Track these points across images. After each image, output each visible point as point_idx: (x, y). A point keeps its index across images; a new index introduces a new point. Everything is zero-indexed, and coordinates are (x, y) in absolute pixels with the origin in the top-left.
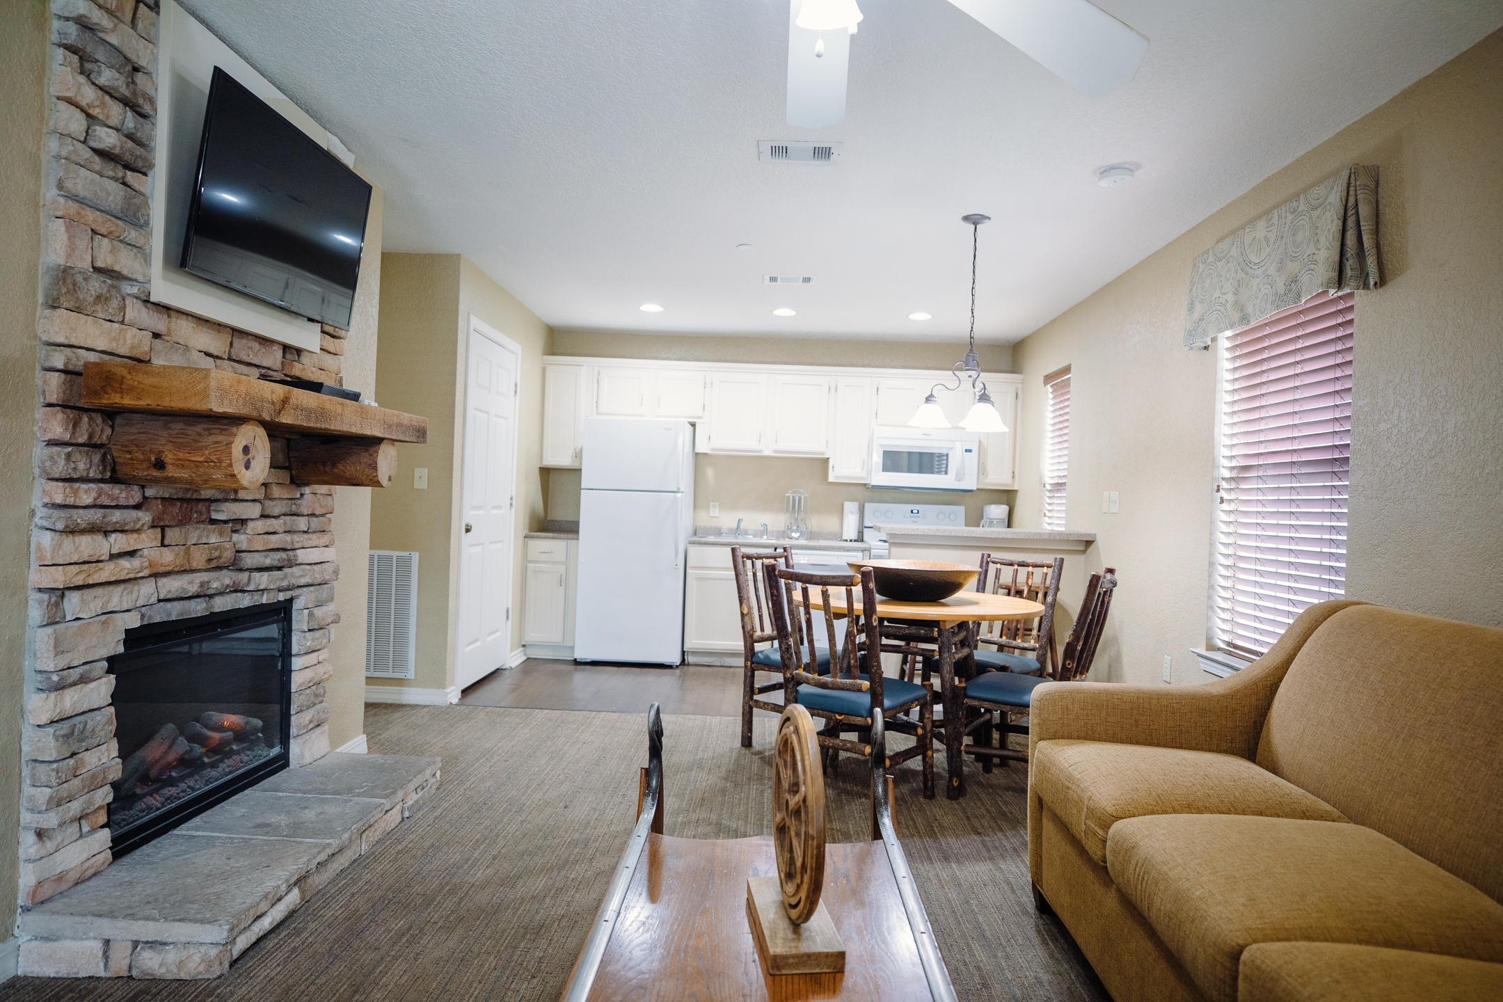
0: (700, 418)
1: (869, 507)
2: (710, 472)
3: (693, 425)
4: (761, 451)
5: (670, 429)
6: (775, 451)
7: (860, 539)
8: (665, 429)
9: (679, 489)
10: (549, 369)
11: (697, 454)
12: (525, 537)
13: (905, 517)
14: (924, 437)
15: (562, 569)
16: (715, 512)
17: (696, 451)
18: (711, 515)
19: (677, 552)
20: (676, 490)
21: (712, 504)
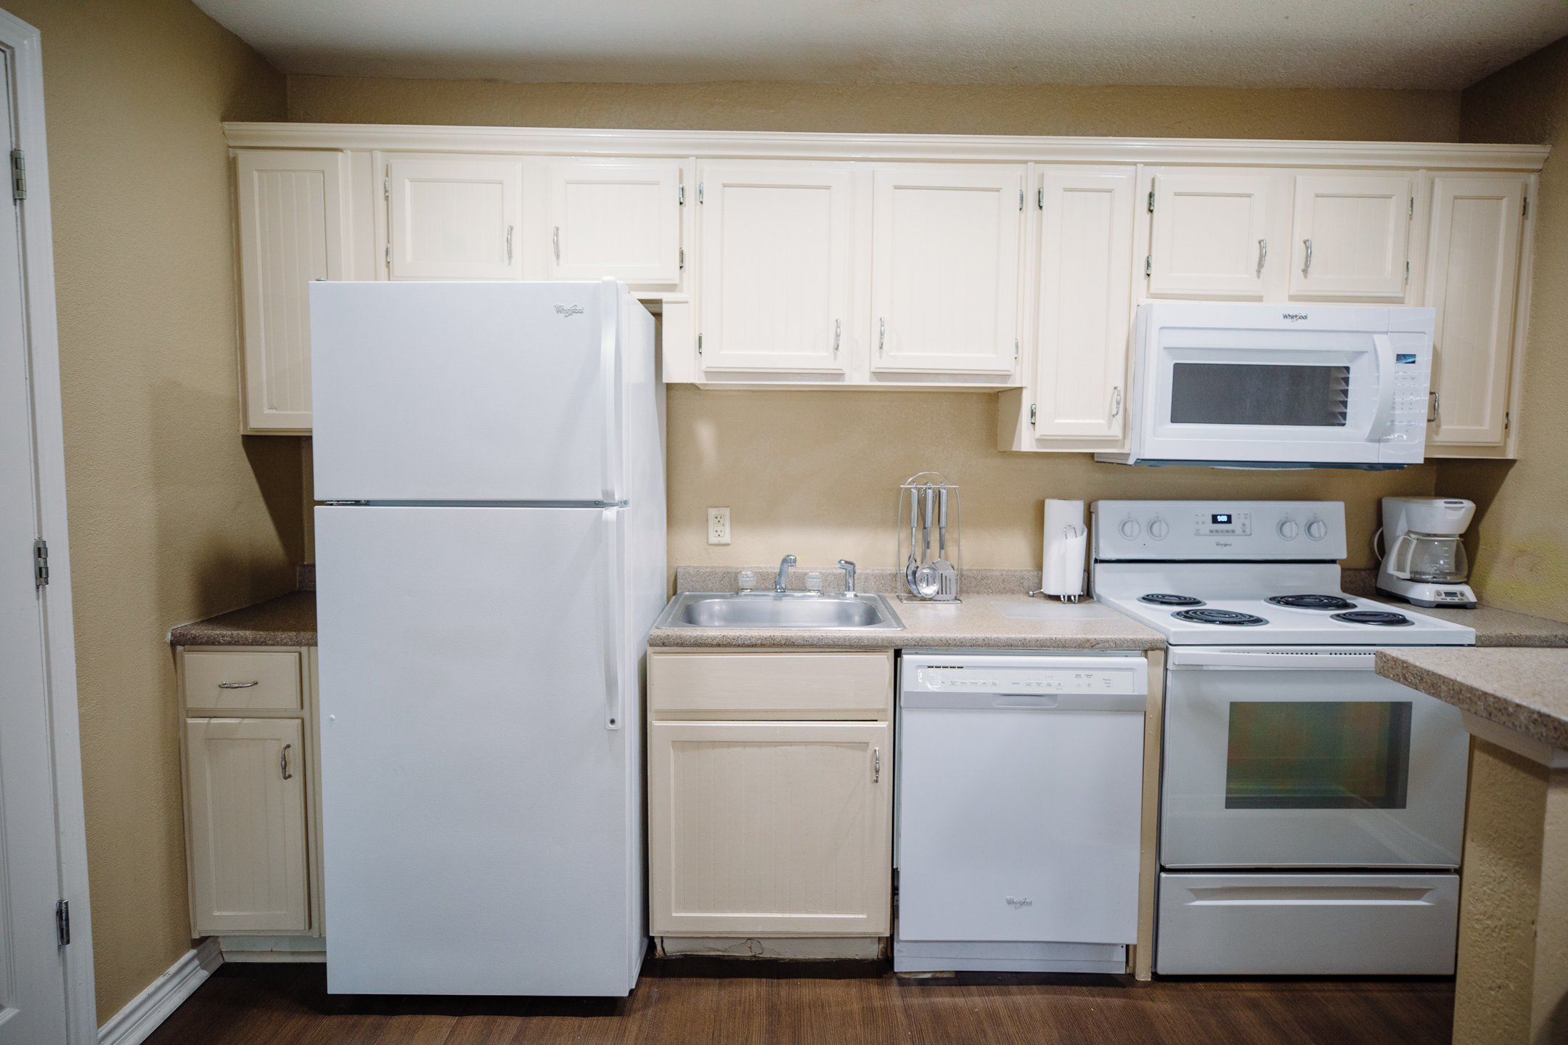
0: (672, 288)
1: (1108, 511)
2: (705, 434)
3: (655, 309)
4: (840, 376)
5: (575, 311)
6: (878, 375)
7: (1088, 594)
8: (560, 310)
9: (609, 494)
10: (244, 158)
11: (670, 387)
12: (173, 644)
13: (1197, 533)
14: (1289, 324)
15: (289, 731)
16: (721, 532)
17: (666, 380)
18: (713, 539)
19: (611, 684)
20: (599, 497)
21: (712, 512)
